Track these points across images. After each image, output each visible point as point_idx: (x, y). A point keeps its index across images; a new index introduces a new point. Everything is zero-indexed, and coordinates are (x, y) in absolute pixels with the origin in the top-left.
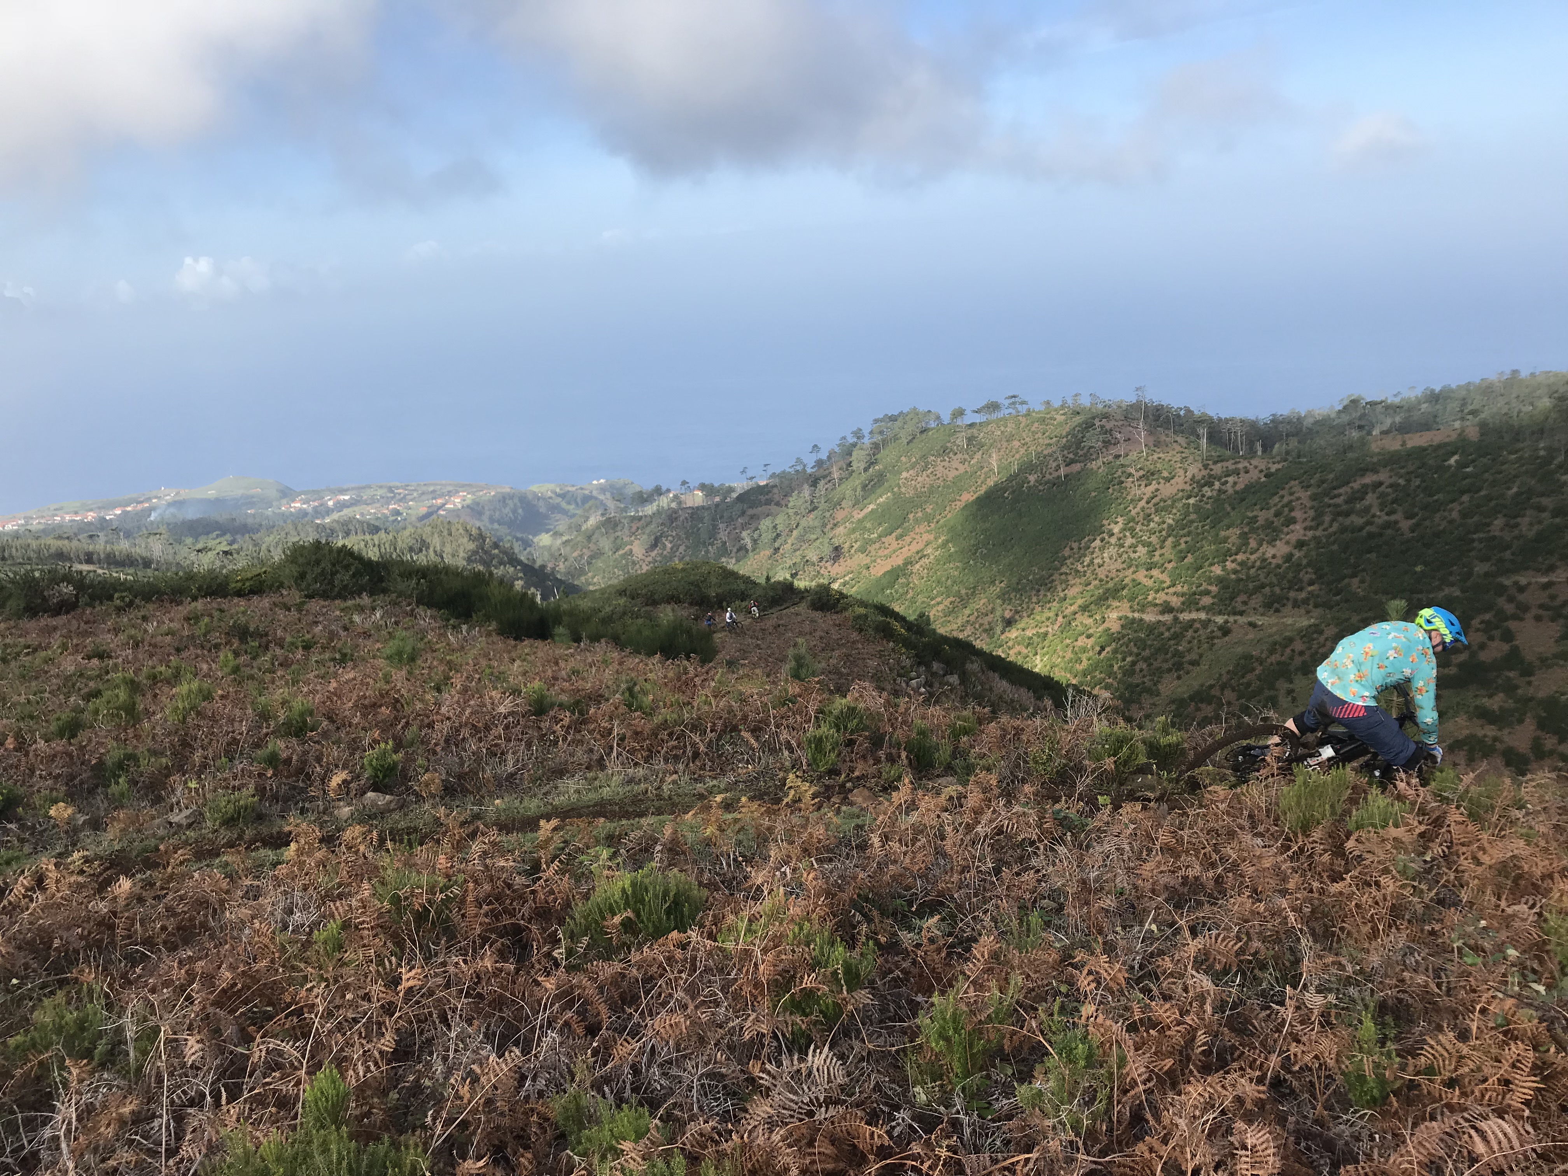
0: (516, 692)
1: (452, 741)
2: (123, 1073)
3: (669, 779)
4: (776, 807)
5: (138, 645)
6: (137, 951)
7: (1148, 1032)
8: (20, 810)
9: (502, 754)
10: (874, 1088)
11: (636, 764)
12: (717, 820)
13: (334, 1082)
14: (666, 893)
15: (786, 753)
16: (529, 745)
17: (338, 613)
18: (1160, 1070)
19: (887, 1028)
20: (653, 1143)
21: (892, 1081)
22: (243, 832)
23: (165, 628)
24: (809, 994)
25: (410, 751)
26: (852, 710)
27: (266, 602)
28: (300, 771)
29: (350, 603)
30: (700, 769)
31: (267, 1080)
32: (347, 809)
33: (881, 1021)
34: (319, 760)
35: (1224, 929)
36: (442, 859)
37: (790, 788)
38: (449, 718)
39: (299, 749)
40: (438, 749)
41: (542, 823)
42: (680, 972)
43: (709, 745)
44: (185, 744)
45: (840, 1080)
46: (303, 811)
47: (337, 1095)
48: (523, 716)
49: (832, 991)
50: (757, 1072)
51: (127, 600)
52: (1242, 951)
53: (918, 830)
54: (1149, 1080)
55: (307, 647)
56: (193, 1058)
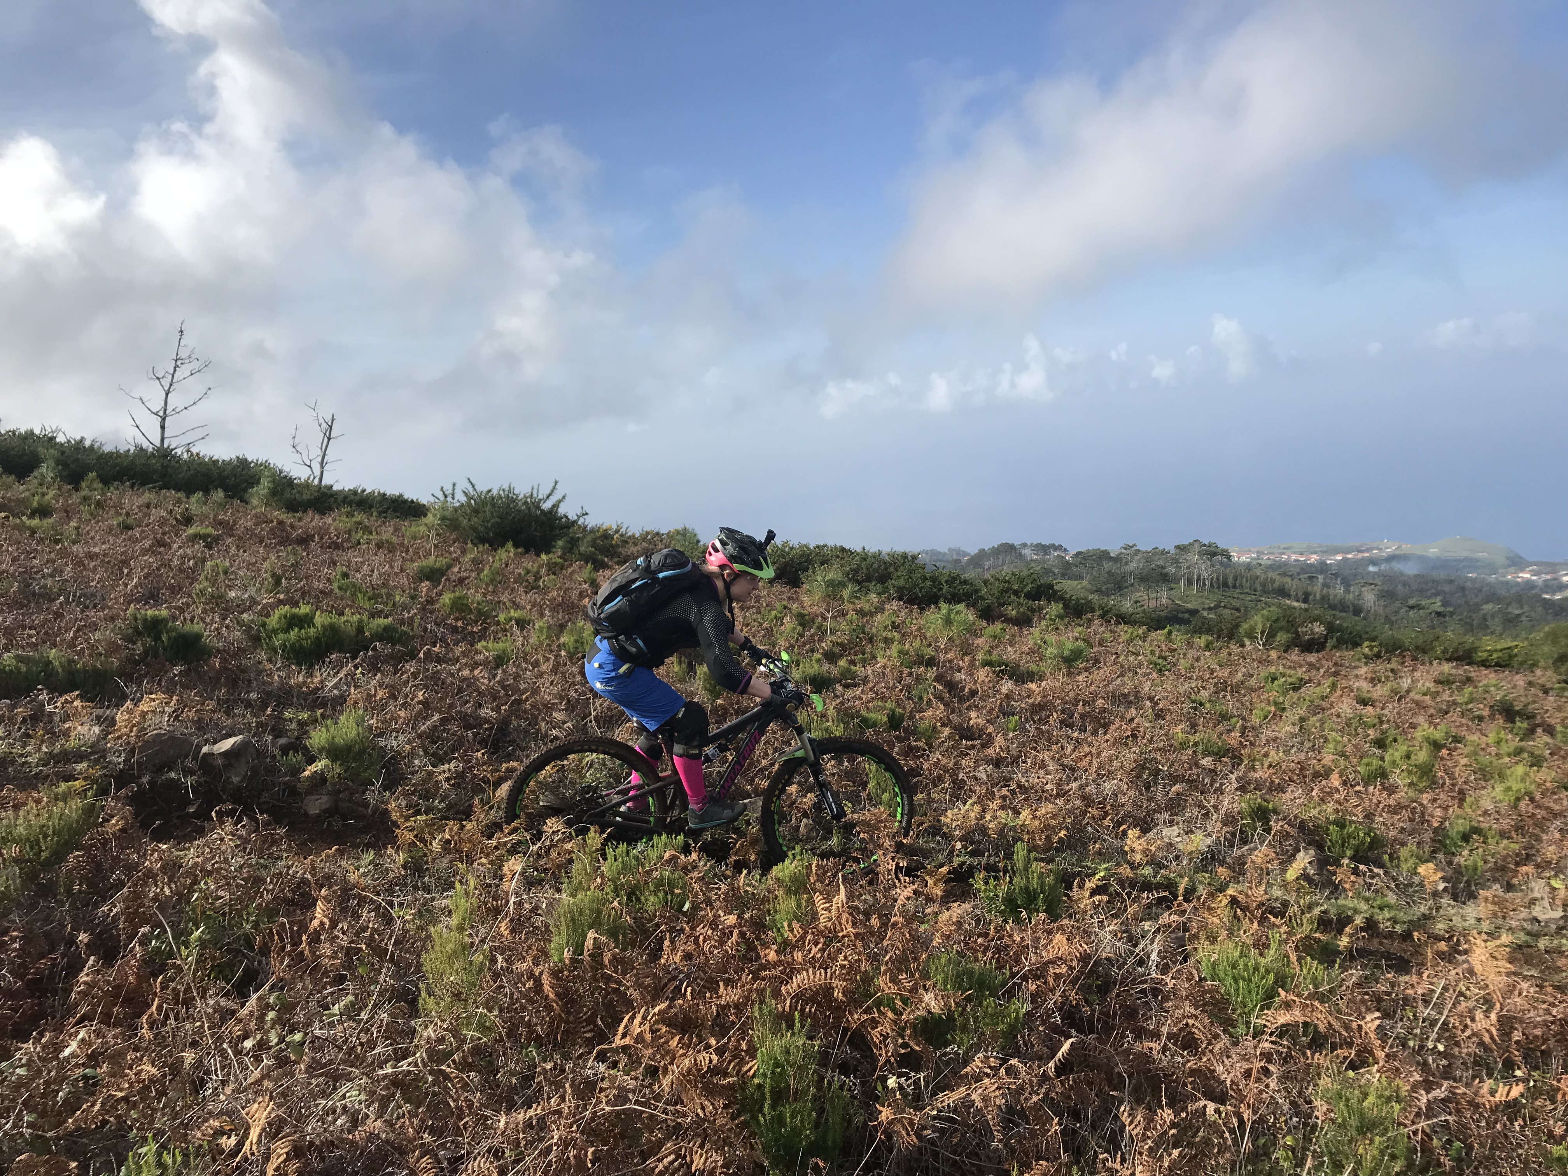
8: (1386, 857)
51: (1376, 650)
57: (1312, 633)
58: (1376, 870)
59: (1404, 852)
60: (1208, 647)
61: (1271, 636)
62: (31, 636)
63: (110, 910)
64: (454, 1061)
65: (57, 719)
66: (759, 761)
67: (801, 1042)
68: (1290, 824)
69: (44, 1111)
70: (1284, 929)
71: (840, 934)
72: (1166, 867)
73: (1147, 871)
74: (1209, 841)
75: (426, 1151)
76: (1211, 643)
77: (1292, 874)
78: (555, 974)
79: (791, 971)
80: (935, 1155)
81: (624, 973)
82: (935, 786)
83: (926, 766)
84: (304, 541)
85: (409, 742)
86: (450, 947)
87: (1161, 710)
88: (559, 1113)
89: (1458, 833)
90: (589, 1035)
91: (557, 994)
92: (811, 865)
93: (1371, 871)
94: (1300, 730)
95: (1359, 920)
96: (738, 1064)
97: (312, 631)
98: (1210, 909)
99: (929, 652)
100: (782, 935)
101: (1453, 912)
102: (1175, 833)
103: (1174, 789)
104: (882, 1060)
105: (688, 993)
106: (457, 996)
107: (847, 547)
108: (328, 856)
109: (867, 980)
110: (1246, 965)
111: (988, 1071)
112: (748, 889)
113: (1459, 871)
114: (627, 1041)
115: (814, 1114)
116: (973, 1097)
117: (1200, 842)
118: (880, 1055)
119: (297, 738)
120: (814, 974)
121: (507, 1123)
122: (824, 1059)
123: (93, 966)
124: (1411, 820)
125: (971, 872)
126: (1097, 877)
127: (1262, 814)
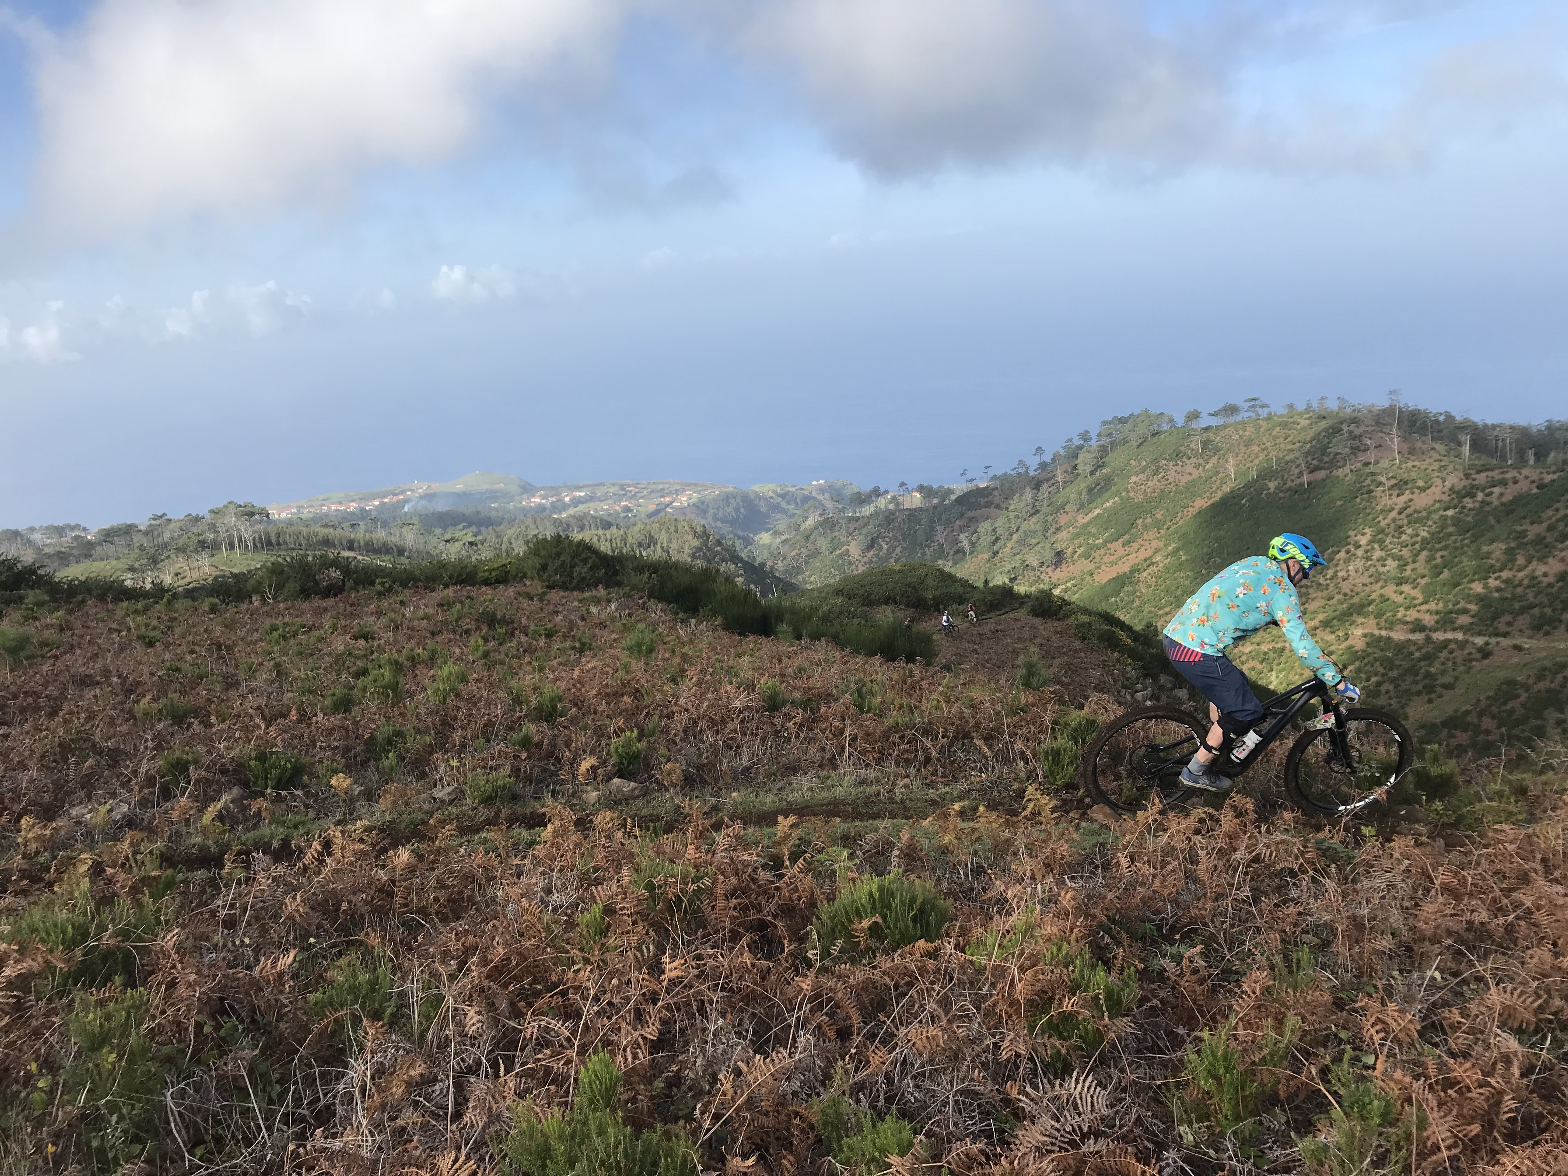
0: (750, 687)
1: (690, 731)
2: (408, 1036)
3: (901, 783)
4: (1015, 819)
5: (397, 628)
6: (413, 919)
7: (1445, 1092)
8: (305, 778)
9: (738, 747)
10: (1135, 1123)
11: (868, 765)
12: (955, 827)
13: (606, 1066)
14: (913, 900)
15: (1021, 764)
16: (763, 740)
17: (576, 604)
18: (1465, 1136)
19: (1145, 1059)
20: (917, 1158)
21: (1154, 1116)
22: (500, 811)
23: (421, 613)
24: (1068, 1018)
25: (652, 740)
26: (1091, 723)
27: (511, 591)
28: (550, 754)
29: (587, 594)
30: (932, 774)
31: (539, 1056)
32: (595, 794)
33: (1139, 1051)
34: (567, 745)
35: (1521, 983)
36: (691, 849)
37: (1030, 800)
38: (687, 710)
39: (549, 733)
40: (678, 739)
41: (780, 818)
42: (932, 983)
43: (941, 752)
44: (444, 723)
45: (1105, 1112)
46: (554, 794)
47: (611, 1079)
48: (757, 712)
49: (1093, 1017)
50: (1014, 1094)
51: (387, 585)
52: (1541, 1009)
53: (1169, 851)
54: (1455, 1145)
55: (549, 635)
56: (474, 1028)
57: (330, 579)
58: (296, 792)
60: (213, 609)
61: (279, 587)
68: (208, 770)
72: (70, 847)
73: (45, 857)
74: (125, 808)
76: (215, 605)
77: (207, 818)
93: (291, 794)
102: (87, 810)
103: (87, 764)
127: (180, 767)
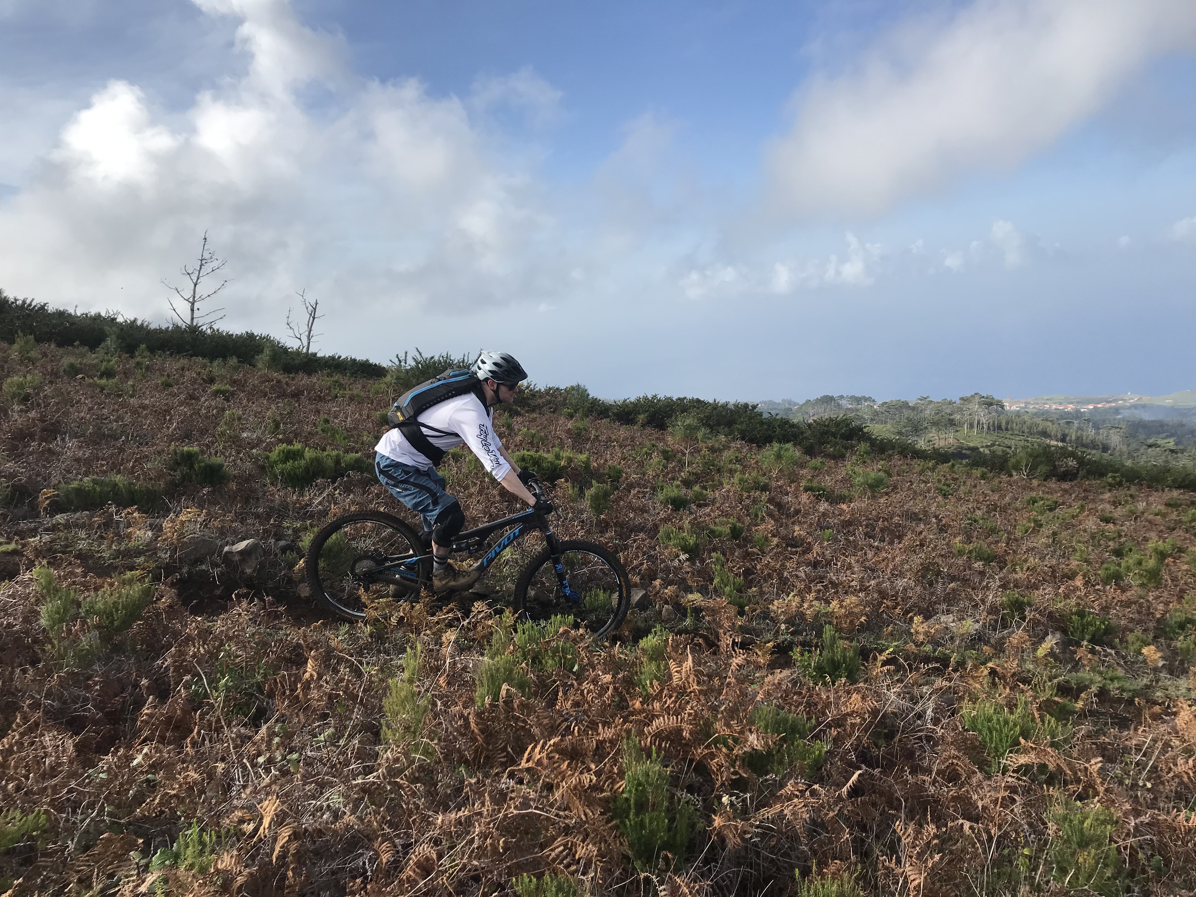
8: (1117, 640)
51: (1118, 479)
57: (1067, 466)
58: (1109, 650)
59: (1131, 637)
60: (983, 477)
61: (1034, 468)
62: (103, 465)
63: (163, 663)
64: (405, 775)
65: (122, 526)
66: (632, 563)
67: (657, 768)
68: (1040, 613)
69: (120, 803)
70: (1031, 693)
71: (689, 691)
72: (943, 645)
73: (928, 648)
74: (977, 626)
75: (386, 838)
76: (986, 473)
77: (1041, 652)
78: (479, 715)
79: (652, 717)
80: (758, 854)
81: (528, 715)
82: (766, 581)
83: (758, 567)
84: (296, 395)
85: (374, 544)
86: (403, 694)
87: (944, 525)
88: (480, 814)
89: (1176, 623)
90: (503, 760)
91: (480, 730)
92: (668, 639)
93: (1105, 651)
94: (1053, 542)
95: (1094, 689)
96: (611, 783)
97: (303, 462)
98: (973, 677)
99: (763, 480)
100: (646, 690)
101: (1169, 683)
102: (951, 620)
103: (951, 585)
104: (718, 783)
105: (576, 731)
106: (407, 728)
107: (702, 399)
108: (315, 627)
109: (708, 724)
110: (998, 720)
111: (797, 793)
112: (621, 656)
113: (1175, 652)
114: (530, 764)
115: (667, 821)
116: (786, 812)
117: (970, 626)
118: (717, 780)
119: (293, 541)
120: (669, 719)
121: (443, 821)
122: (675, 781)
123: (152, 703)
124: (1139, 612)
125: (790, 646)
126: (887, 652)
127: (1018, 606)
